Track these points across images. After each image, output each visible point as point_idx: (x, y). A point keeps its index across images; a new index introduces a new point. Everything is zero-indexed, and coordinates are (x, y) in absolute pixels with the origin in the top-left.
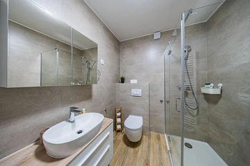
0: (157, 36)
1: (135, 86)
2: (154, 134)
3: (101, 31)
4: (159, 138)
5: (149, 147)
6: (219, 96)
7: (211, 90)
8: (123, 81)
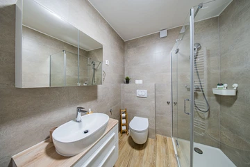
0: (163, 34)
1: (140, 87)
2: (160, 137)
3: (106, 31)
4: (165, 141)
5: (155, 150)
6: (234, 98)
7: (224, 91)
8: (127, 81)
